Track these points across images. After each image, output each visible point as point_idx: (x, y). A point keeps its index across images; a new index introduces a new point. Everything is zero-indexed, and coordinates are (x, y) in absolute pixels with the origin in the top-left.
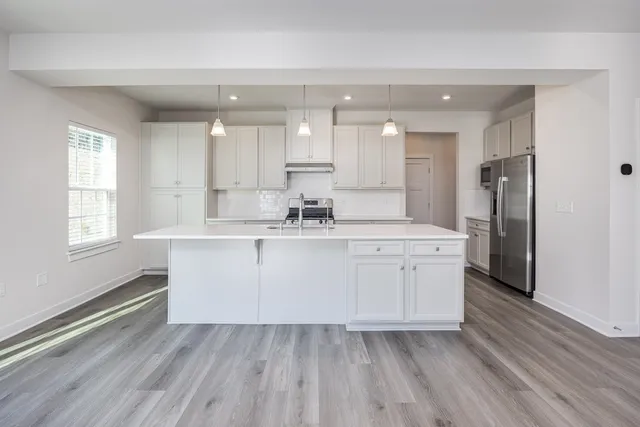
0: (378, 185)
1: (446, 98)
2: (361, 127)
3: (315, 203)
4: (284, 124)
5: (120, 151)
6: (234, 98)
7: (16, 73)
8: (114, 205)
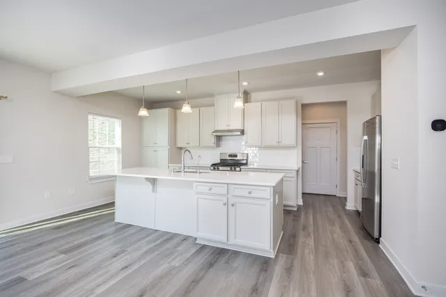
0: (275, 143)
1: (321, 74)
2: (264, 103)
3: (236, 156)
4: (213, 105)
5: (123, 127)
6: (179, 92)
7: (56, 92)
8: (121, 155)
